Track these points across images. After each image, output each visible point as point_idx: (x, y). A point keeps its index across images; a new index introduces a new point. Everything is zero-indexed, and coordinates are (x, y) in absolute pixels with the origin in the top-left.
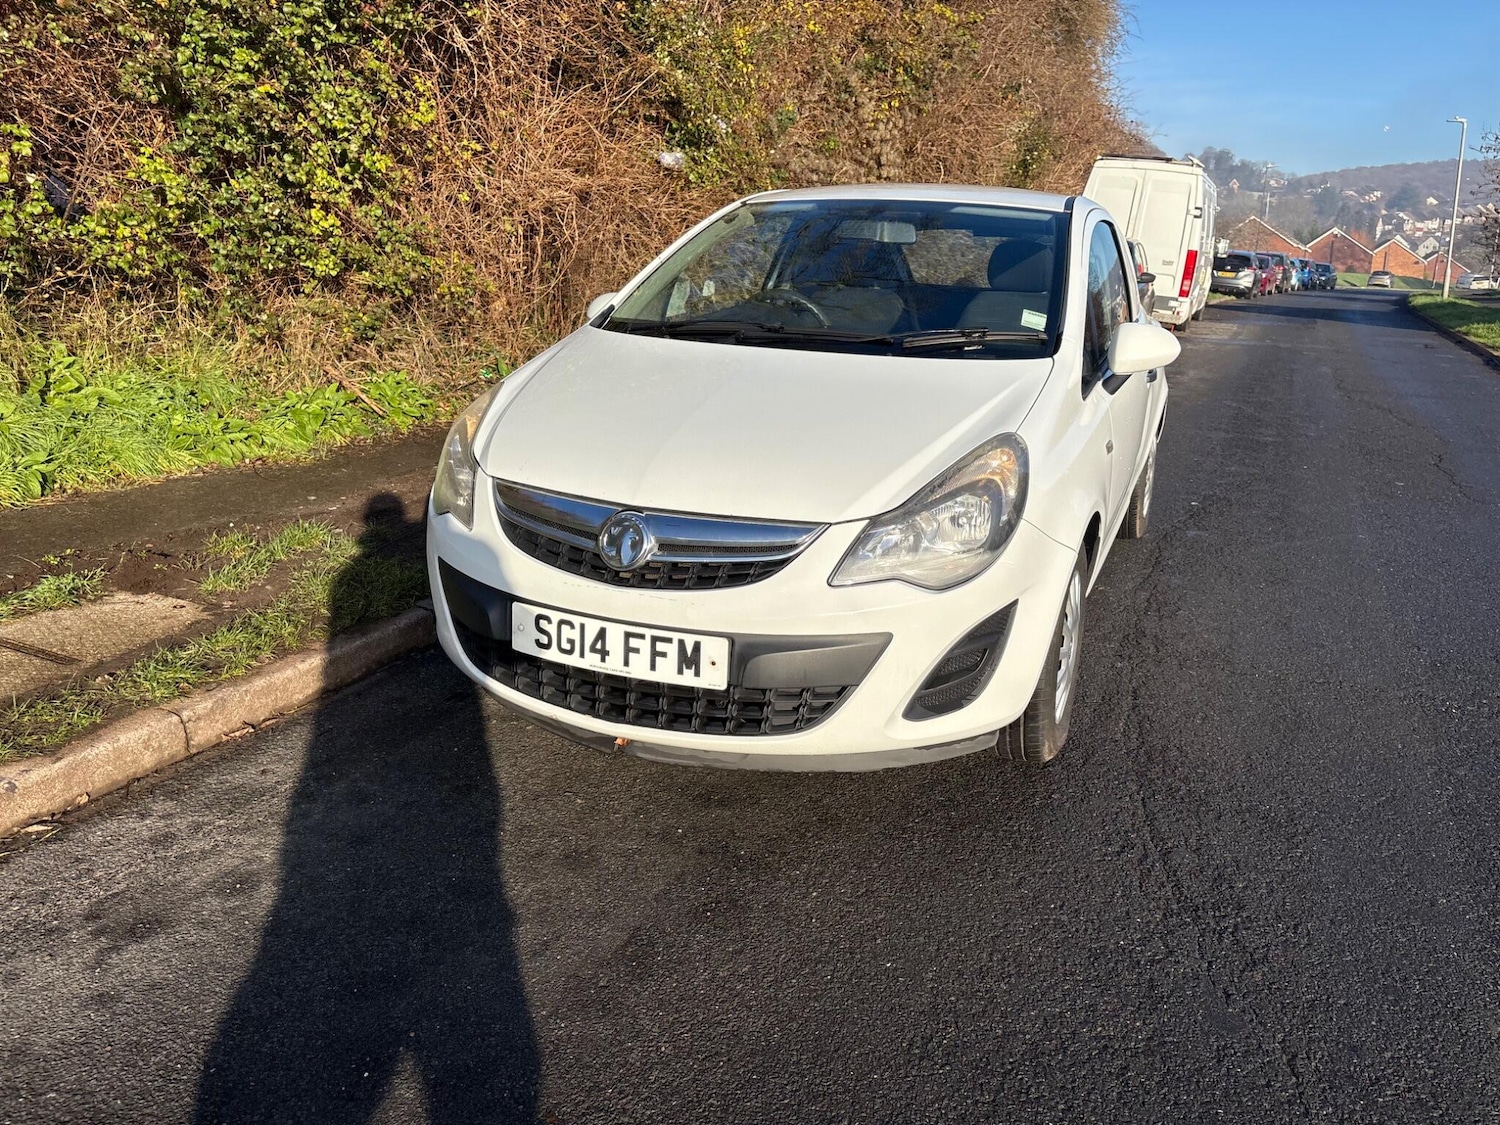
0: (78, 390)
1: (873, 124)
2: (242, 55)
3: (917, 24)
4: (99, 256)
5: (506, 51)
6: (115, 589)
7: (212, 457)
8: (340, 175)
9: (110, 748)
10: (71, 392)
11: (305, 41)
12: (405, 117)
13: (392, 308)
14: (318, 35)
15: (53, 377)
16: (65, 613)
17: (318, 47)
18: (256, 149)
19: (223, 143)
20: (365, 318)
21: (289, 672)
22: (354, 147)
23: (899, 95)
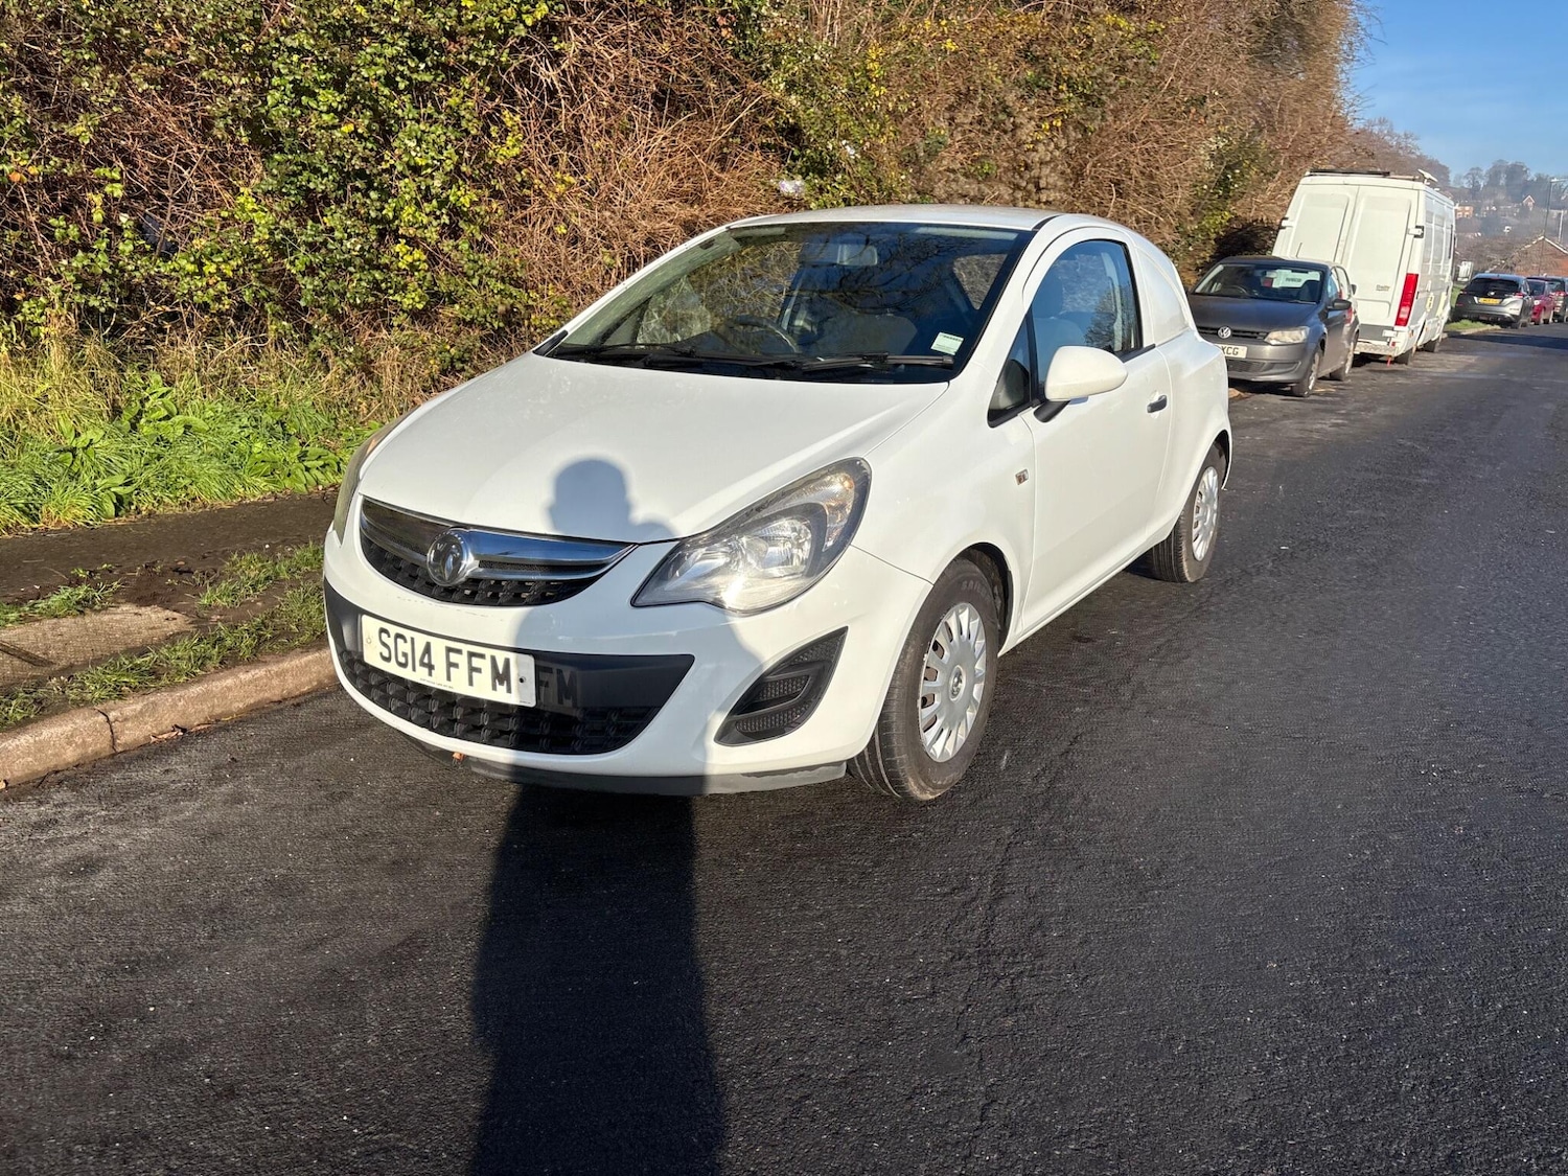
0: (167, 418)
1: (1031, 146)
2: (329, 97)
3: (1088, 37)
4: (186, 292)
5: (598, 82)
6: (123, 601)
7: (287, 483)
8: (428, 210)
9: (32, 741)
10: (160, 420)
11: (390, 81)
12: (491, 153)
13: (483, 341)
14: (403, 76)
15: (147, 405)
16: (69, 621)
17: (402, 86)
18: (341, 186)
19: (309, 181)
20: (453, 351)
21: (229, 682)
22: (437, 183)
23: (1062, 114)
